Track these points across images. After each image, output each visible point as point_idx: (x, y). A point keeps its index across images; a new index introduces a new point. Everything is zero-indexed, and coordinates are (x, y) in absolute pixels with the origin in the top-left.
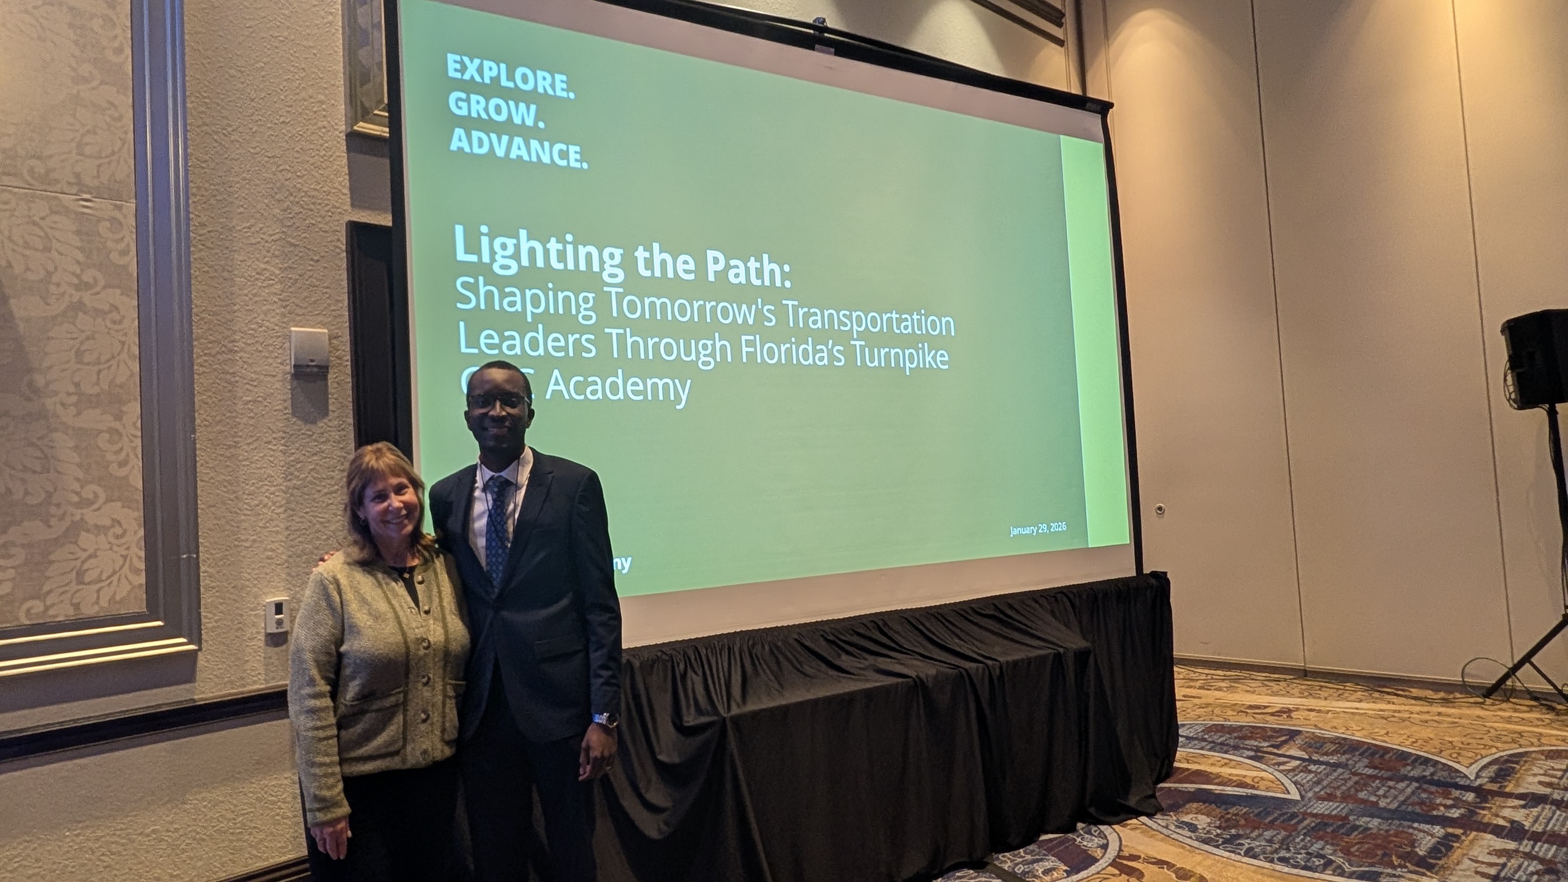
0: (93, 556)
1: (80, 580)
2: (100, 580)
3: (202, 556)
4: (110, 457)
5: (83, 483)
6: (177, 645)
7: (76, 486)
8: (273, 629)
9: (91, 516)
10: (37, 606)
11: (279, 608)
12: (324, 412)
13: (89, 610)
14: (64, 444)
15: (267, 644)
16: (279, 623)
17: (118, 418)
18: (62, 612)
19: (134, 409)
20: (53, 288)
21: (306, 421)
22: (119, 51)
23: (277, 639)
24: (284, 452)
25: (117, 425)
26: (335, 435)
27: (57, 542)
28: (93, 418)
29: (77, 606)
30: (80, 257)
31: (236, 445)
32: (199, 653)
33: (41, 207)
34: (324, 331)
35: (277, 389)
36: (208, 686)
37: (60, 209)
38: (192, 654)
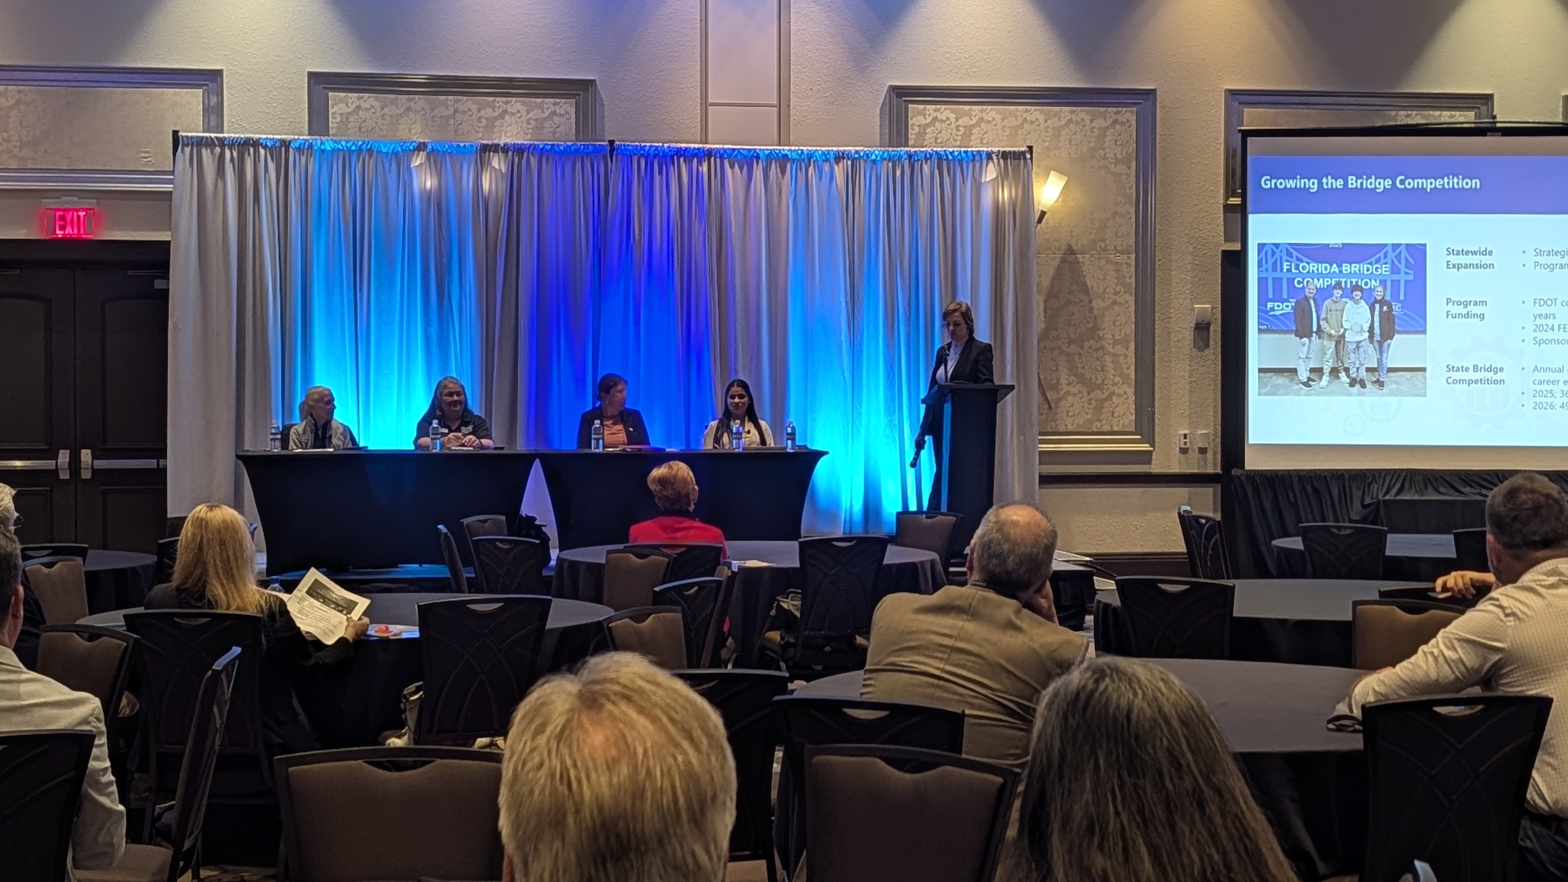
0: (1117, 406)
1: (1113, 416)
2: (1119, 417)
3: (1156, 410)
4: (1124, 366)
5: (1114, 376)
6: (1145, 447)
7: (1112, 377)
8: (1182, 446)
9: (1117, 391)
10: (1099, 424)
11: (1185, 436)
12: (1208, 346)
13: (1116, 429)
14: (1108, 358)
15: (1180, 452)
16: (1185, 443)
17: (1127, 348)
18: (1107, 428)
19: (1132, 345)
20: (1106, 295)
21: (1200, 350)
22: (1131, 188)
23: (1184, 451)
24: (1190, 365)
25: (1126, 352)
26: (1212, 357)
27: (1105, 400)
28: (1119, 349)
29: (1112, 426)
30: (1116, 281)
31: (1170, 361)
32: (1154, 453)
33: (1103, 261)
34: (1209, 306)
35: (1188, 335)
36: (1156, 467)
37: (1109, 261)
38: (1151, 452)
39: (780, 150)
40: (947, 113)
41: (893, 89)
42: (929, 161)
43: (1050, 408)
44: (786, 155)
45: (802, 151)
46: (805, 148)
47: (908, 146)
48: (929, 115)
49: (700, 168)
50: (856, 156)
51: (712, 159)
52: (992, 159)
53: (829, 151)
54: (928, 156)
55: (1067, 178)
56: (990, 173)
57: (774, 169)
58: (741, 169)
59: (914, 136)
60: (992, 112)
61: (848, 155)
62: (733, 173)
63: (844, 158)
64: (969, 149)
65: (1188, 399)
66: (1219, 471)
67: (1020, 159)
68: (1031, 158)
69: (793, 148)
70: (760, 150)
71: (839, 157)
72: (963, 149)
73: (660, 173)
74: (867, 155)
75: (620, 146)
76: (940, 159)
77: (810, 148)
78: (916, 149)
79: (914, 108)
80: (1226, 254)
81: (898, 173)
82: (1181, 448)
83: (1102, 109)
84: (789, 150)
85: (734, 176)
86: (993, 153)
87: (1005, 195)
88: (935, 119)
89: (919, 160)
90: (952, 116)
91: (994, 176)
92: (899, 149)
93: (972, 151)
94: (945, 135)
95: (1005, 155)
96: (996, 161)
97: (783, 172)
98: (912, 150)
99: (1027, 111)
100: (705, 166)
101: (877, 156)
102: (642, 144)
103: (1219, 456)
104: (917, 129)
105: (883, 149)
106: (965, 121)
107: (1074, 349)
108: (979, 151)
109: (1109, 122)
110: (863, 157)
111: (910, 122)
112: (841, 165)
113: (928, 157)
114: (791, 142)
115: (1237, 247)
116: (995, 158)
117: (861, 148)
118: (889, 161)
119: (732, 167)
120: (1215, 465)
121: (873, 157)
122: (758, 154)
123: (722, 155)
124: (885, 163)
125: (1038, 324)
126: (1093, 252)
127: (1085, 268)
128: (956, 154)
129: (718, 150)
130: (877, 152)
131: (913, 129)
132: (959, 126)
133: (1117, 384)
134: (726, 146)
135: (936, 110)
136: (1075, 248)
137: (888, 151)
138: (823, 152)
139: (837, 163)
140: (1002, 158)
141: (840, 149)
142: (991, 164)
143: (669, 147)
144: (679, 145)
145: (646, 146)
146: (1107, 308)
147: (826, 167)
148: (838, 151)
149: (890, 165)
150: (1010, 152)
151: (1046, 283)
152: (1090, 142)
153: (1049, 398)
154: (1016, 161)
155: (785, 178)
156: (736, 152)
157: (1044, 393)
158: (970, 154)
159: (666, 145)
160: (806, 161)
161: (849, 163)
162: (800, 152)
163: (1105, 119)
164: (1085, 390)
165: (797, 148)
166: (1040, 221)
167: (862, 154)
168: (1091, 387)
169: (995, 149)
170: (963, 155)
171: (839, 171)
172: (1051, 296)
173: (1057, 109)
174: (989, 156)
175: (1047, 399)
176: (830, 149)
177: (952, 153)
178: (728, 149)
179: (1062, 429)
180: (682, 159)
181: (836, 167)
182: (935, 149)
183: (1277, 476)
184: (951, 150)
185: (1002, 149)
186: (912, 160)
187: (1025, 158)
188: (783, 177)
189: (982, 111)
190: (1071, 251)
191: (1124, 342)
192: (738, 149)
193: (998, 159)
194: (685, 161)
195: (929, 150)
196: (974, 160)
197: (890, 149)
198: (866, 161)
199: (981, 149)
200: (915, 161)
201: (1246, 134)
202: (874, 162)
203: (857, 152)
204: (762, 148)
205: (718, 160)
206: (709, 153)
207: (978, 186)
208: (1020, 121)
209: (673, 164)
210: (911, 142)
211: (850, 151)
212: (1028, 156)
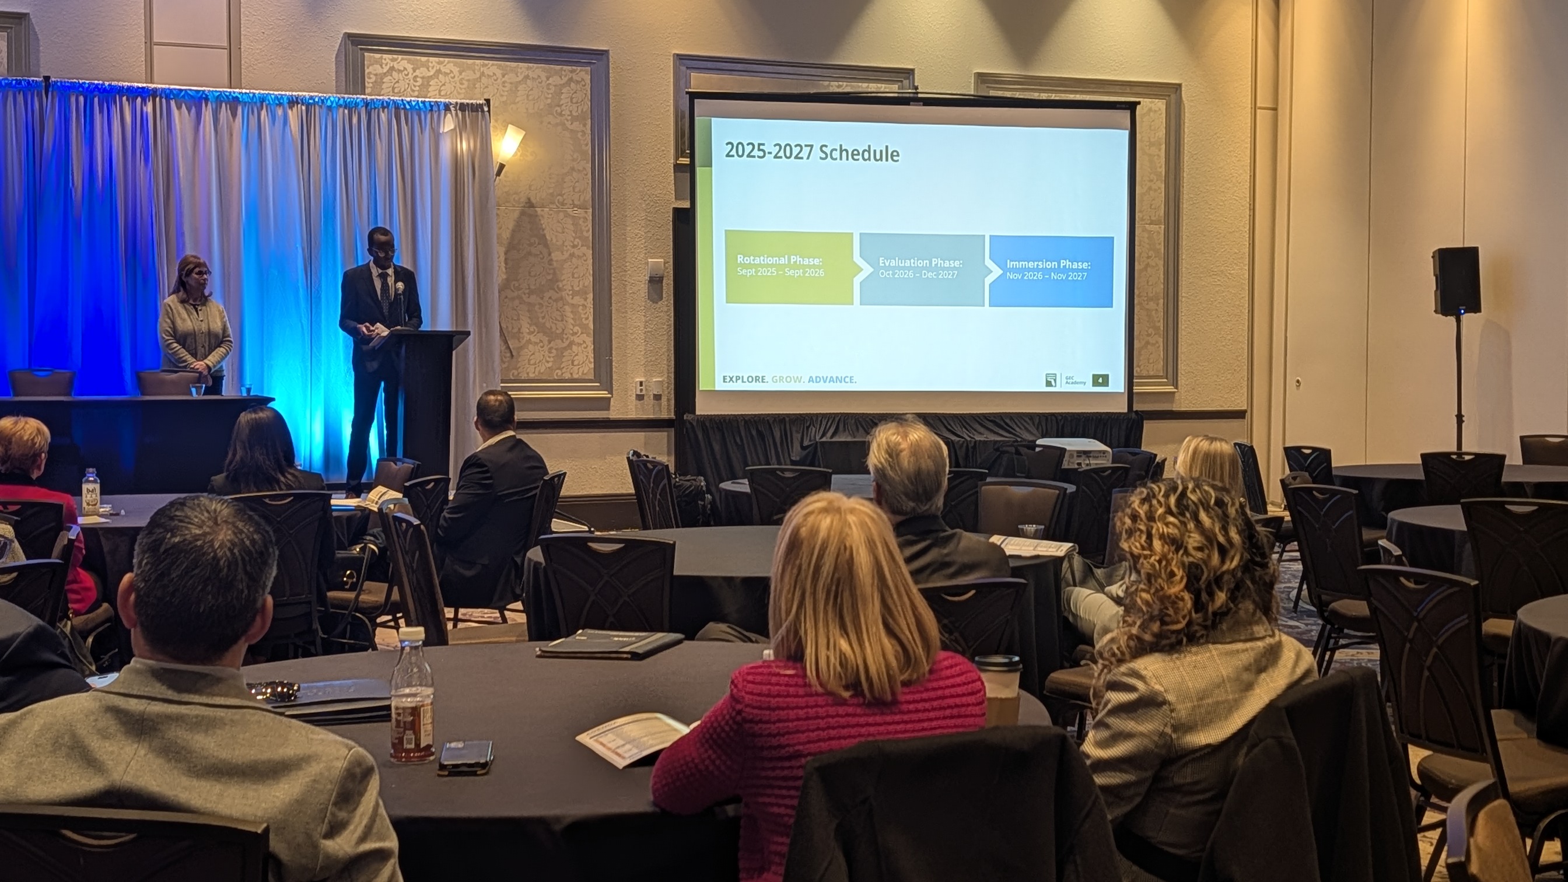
0: (577, 355)
1: (573, 364)
2: (579, 364)
3: (614, 359)
4: (583, 316)
5: (574, 326)
6: (604, 394)
7: (571, 327)
8: (639, 393)
9: (577, 340)
10: (559, 372)
11: (641, 383)
12: (661, 298)
13: (572, 376)
14: (567, 308)
15: (636, 399)
16: (641, 390)
17: (586, 299)
18: (567, 376)
19: (591, 296)
20: (565, 248)
21: (654, 302)
22: (587, 145)
23: (640, 397)
24: (644, 316)
25: (585, 303)
26: (665, 309)
27: (565, 349)
28: (578, 300)
30: (573, 234)
31: (626, 312)
32: (612, 400)
33: (561, 215)
34: (662, 260)
35: (643, 287)
36: (614, 413)
37: (567, 215)
38: (609, 399)
39: (230, 92)
40: (404, 63)
41: (349, 36)
42: (386, 110)
43: (512, 356)
44: (237, 97)
45: (254, 94)
46: (257, 92)
47: (365, 94)
48: (386, 65)
49: (145, 109)
50: (311, 101)
51: (158, 99)
52: (450, 110)
53: (282, 95)
54: (385, 104)
55: (524, 133)
56: (448, 124)
57: (224, 112)
58: (189, 110)
59: (371, 85)
60: (450, 64)
61: (302, 100)
62: (180, 114)
63: (298, 103)
64: (427, 100)
65: (643, 348)
66: (673, 416)
67: (478, 111)
68: (489, 111)
69: (244, 91)
70: (209, 91)
71: (293, 102)
72: (420, 100)
73: (101, 111)
74: (323, 101)
75: (56, 82)
76: (398, 108)
77: (262, 92)
78: (373, 97)
79: (371, 57)
80: (676, 211)
81: (355, 120)
82: (637, 395)
83: (558, 67)
84: (240, 93)
85: (182, 118)
86: (451, 104)
87: (464, 146)
88: (392, 69)
89: (375, 108)
90: (410, 67)
91: (452, 127)
92: (355, 96)
93: (430, 102)
94: (402, 86)
95: (463, 107)
96: (454, 112)
97: (234, 115)
98: (369, 98)
99: (484, 65)
100: (150, 105)
101: (332, 102)
102: (81, 81)
103: (673, 402)
104: (373, 79)
105: (338, 95)
106: (422, 72)
107: (534, 299)
108: (436, 102)
109: (565, 80)
110: (318, 102)
111: (367, 71)
112: (295, 109)
113: (385, 106)
114: (243, 85)
115: (686, 204)
116: (453, 109)
117: (316, 94)
118: (345, 108)
119: (179, 108)
120: (669, 410)
121: (329, 103)
122: (207, 95)
123: (168, 95)
124: (341, 110)
125: (499, 273)
126: (551, 206)
127: (544, 222)
128: (414, 103)
129: (163, 90)
130: (332, 99)
131: (370, 78)
132: (416, 77)
133: (576, 333)
134: (172, 87)
135: (393, 60)
136: (533, 201)
137: (344, 98)
138: (276, 97)
139: (291, 108)
140: (460, 109)
141: (294, 93)
142: (449, 115)
143: (109, 85)
144: (121, 84)
145: (85, 83)
146: (565, 261)
147: (280, 112)
148: (292, 96)
149: (346, 111)
150: (468, 104)
151: (506, 235)
152: (547, 98)
153: (511, 347)
154: (474, 114)
155: (237, 120)
156: (183, 93)
157: (506, 342)
158: (427, 105)
159: (107, 83)
160: (259, 104)
161: (304, 108)
162: (251, 95)
163: (561, 77)
164: (546, 339)
165: (248, 91)
166: (499, 173)
167: (317, 100)
168: (552, 336)
169: (453, 101)
170: (421, 105)
171: (293, 115)
172: (512, 247)
173: (514, 64)
174: (447, 107)
175: (508, 347)
176: (283, 93)
177: (409, 103)
178: (175, 89)
179: (524, 376)
180: (124, 98)
181: (290, 112)
182: (392, 98)
183: (725, 421)
184: (408, 99)
185: (459, 101)
186: (369, 107)
187: (483, 111)
188: (234, 120)
189: (439, 63)
190: (530, 204)
191: (582, 293)
192: (186, 90)
193: (456, 110)
194: (128, 100)
195: (386, 98)
196: (431, 110)
197: (346, 96)
198: (321, 107)
199: (439, 100)
200: (371, 109)
201: (693, 96)
202: (330, 108)
203: (311, 98)
204: (211, 89)
205: (164, 100)
206: (154, 93)
207: (436, 137)
208: (478, 75)
209: (115, 103)
210: (368, 91)
211: (304, 96)
212: (486, 109)
